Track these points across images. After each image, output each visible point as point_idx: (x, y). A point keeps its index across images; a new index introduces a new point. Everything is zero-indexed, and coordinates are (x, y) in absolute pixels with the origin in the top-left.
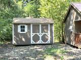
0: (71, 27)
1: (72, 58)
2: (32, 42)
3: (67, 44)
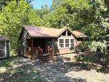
0: (24, 44)
3: (22, 56)
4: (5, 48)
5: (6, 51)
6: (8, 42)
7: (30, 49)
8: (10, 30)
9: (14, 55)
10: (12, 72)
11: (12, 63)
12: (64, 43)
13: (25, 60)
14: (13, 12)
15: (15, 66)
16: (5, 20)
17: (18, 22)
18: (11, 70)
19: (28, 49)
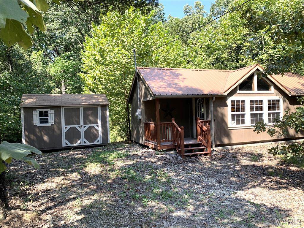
0: (138, 112)
1: (131, 163)
2: (65, 143)
3: (136, 143)
4: (99, 122)
5: (100, 129)
6: (104, 107)
7: (152, 126)
8: (107, 80)
9: (119, 139)
10: (113, 175)
11: (112, 157)
12: (248, 112)
13: (141, 152)
14: (113, 36)
15: (120, 164)
16: (98, 57)
17: (125, 61)
18: (111, 170)
19: (147, 126)
